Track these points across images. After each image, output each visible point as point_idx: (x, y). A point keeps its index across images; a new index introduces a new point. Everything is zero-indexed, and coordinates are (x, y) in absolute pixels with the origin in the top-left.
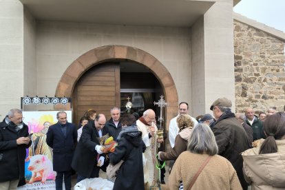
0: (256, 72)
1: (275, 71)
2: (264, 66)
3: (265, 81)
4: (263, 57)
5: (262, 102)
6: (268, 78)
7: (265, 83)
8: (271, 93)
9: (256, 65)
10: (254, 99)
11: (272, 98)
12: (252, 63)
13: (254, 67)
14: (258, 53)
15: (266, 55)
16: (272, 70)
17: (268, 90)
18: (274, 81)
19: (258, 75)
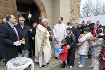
0: (73, 9)
1: (78, 10)
2: (75, 7)
3: (75, 13)
4: (75, 3)
5: (73, 21)
6: (76, 12)
7: (75, 14)
8: (76, 18)
9: (73, 6)
10: (71, 19)
11: (76, 19)
12: (72, 5)
13: (72, 7)
14: (74, 1)
15: (76, 3)
16: (77, 9)
17: (75, 16)
18: (77, 13)
19: (73, 10)
